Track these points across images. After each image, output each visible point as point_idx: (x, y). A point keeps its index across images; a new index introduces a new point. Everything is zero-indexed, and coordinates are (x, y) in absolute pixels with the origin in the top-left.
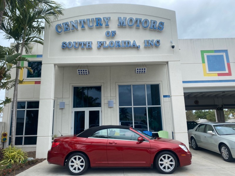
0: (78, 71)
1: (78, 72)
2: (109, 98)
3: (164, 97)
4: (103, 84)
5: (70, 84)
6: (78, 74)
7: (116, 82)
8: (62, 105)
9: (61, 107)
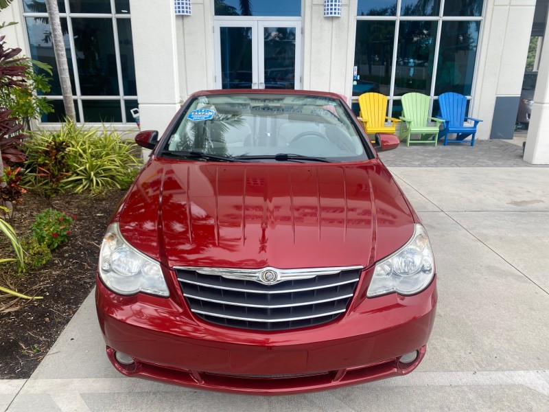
8: (183, 8)
9: (181, 10)
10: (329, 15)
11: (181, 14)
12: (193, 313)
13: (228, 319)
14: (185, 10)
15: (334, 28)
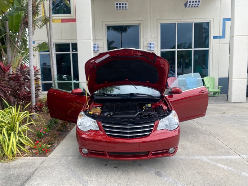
0: (115, 4)
1: (116, 6)
2: (149, 40)
3: (213, 38)
4: (141, 22)
5: (103, 22)
6: (116, 8)
7: (157, 20)
8: (96, 48)
9: (95, 50)
10: (150, 50)
11: (95, 51)
12: (106, 134)
13: (116, 135)
14: (97, 50)
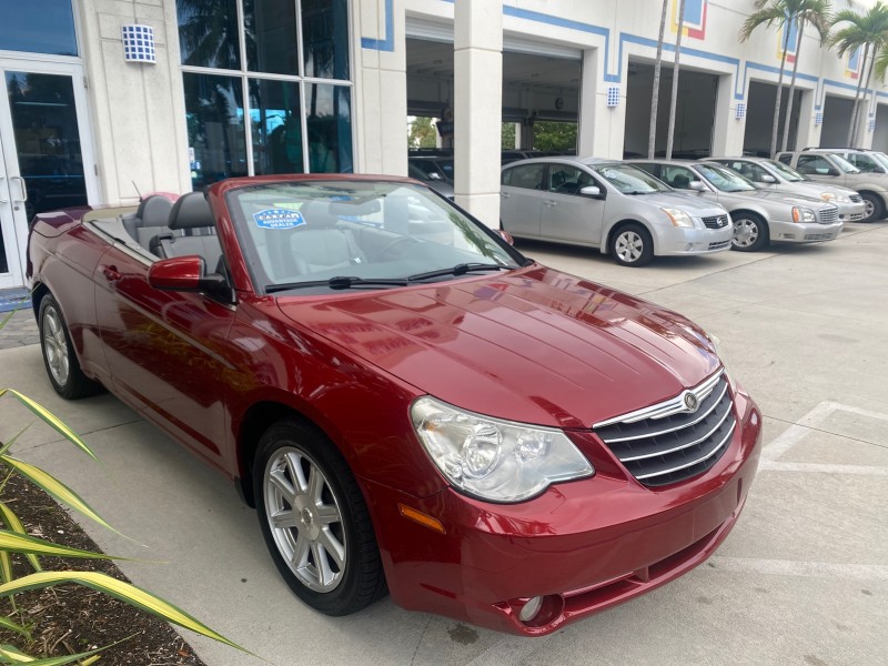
2: (127, 10)
3: (363, 46)
10: (138, 60)
15: (146, 83)
